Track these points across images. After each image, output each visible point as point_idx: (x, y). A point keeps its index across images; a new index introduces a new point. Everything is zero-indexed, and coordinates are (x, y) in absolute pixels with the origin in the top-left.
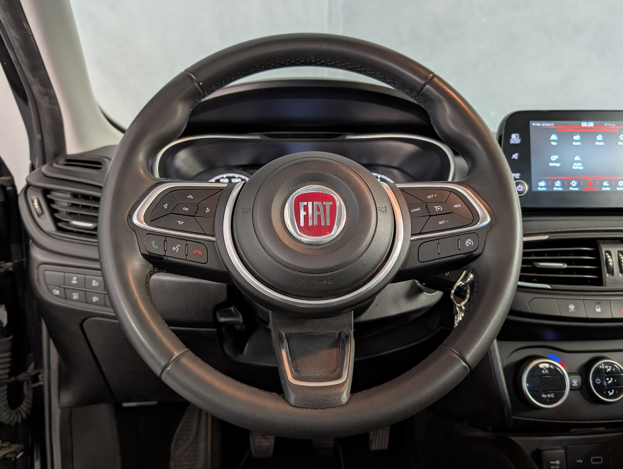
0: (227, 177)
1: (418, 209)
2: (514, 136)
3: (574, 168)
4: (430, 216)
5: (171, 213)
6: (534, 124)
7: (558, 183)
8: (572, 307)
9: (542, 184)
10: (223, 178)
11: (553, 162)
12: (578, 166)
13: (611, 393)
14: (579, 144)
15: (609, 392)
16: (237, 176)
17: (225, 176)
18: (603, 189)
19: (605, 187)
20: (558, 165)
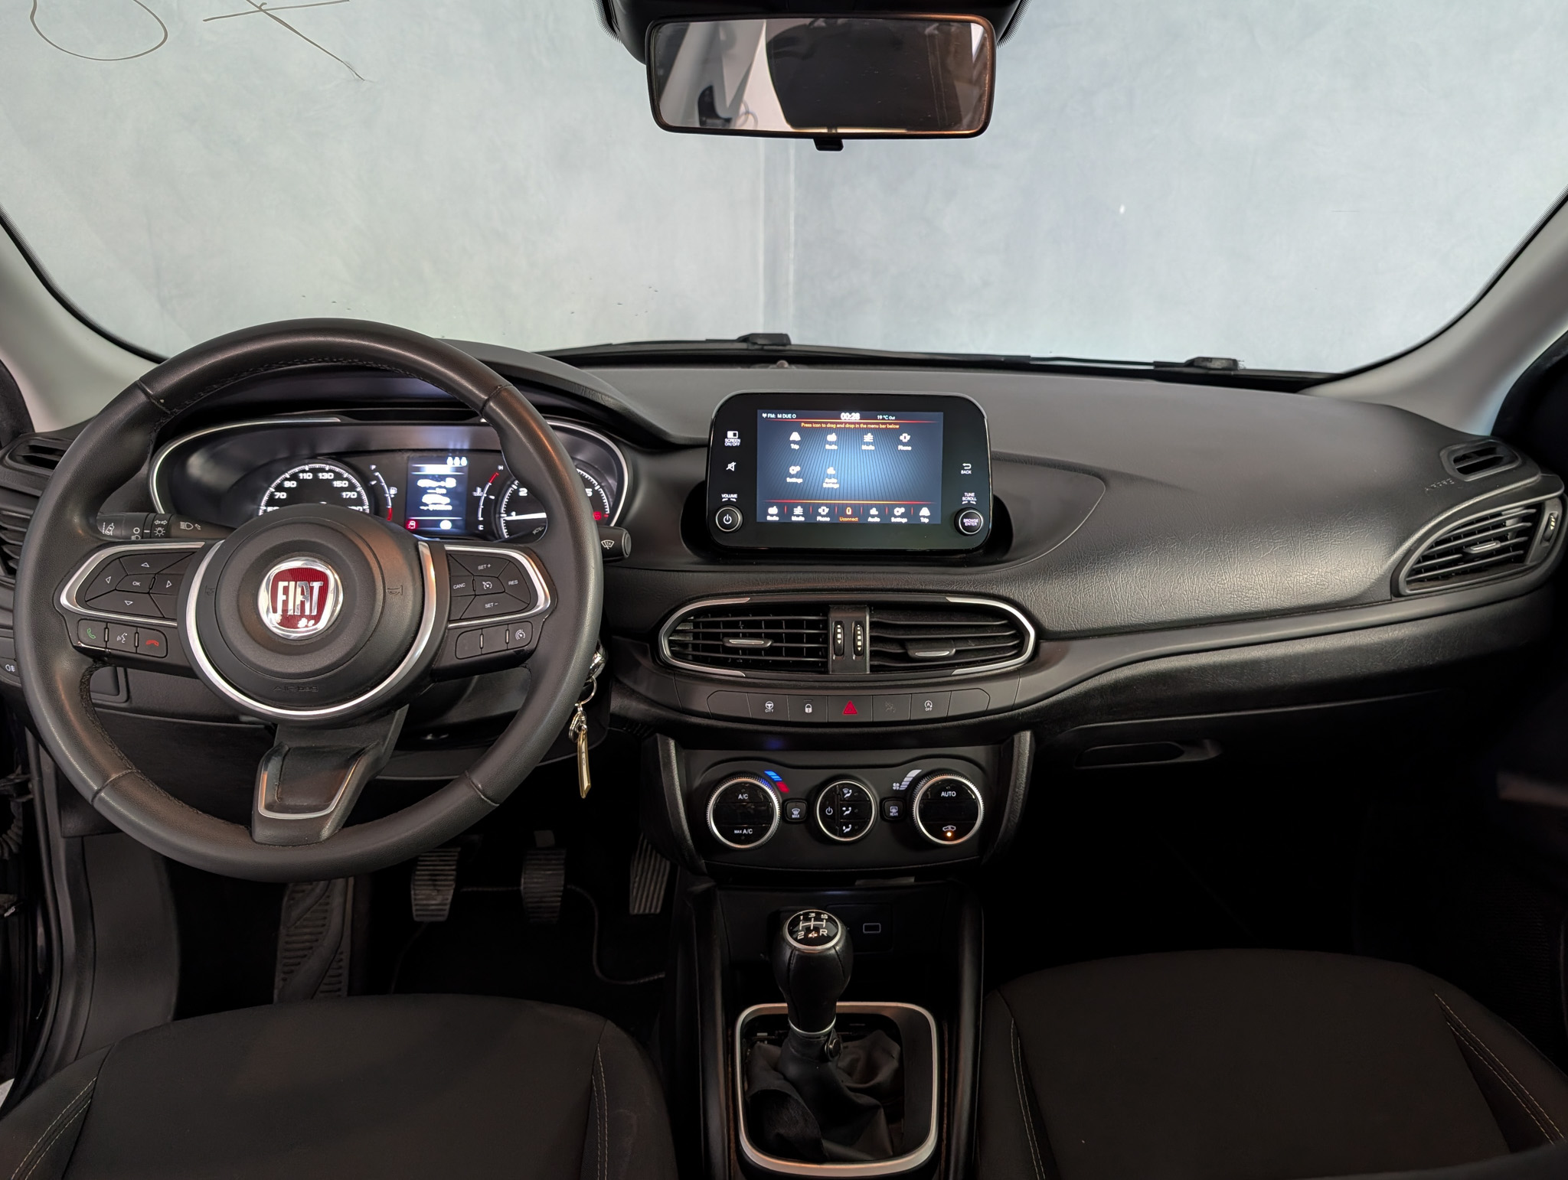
0: (311, 470)
1: (462, 586)
2: (730, 434)
3: (825, 485)
4: (476, 595)
5: (116, 589)
6: (764, 415)
7: (798, 510)
8: (769, 706)
9: (773, 510)
10: (304, 471)
11: (792, 476)
12: (830, 484)
13: (848, 830)
14: (834, 447)
15: (844, 828)
16: (327, 468)
17: (307, 468)
18: (870, 520)
19: (873, 516)
20: (800, 481)
